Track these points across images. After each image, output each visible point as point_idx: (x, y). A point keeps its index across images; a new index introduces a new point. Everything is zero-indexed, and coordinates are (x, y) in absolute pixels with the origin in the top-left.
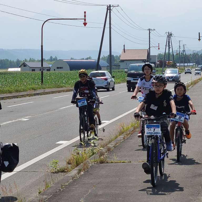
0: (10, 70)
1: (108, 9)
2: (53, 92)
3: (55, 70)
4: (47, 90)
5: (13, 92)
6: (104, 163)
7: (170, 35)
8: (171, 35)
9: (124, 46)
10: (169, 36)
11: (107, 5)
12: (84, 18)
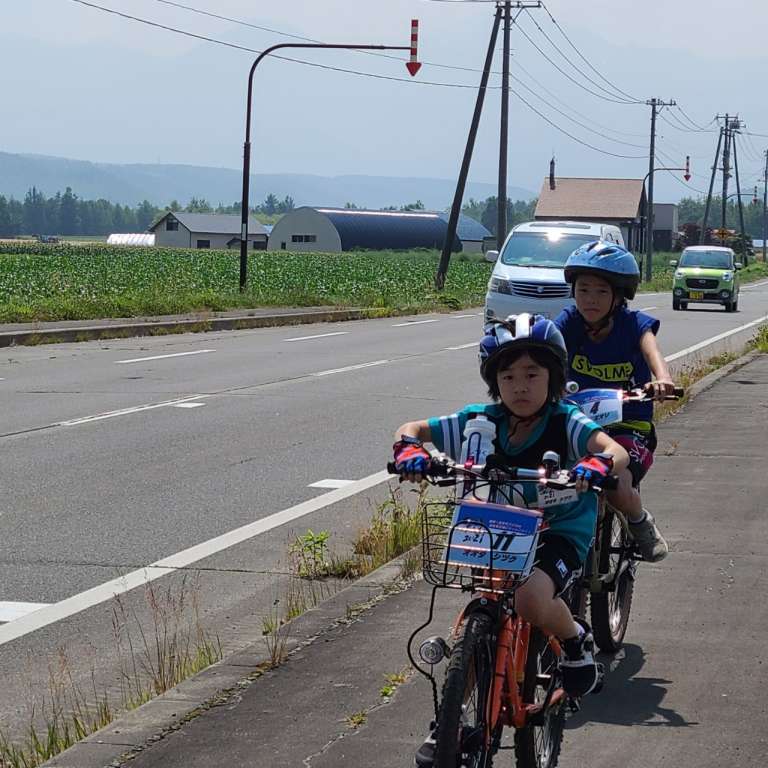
0: (116, 239)
1: (498, 16)
2: (283, 322)
3: (283, 246)
4: (261, 313)
5: (137, 314)
7: (731, 128)
8: (736, 125)
9: (552, 163)
10: (726, 130)
12: (409, 45)
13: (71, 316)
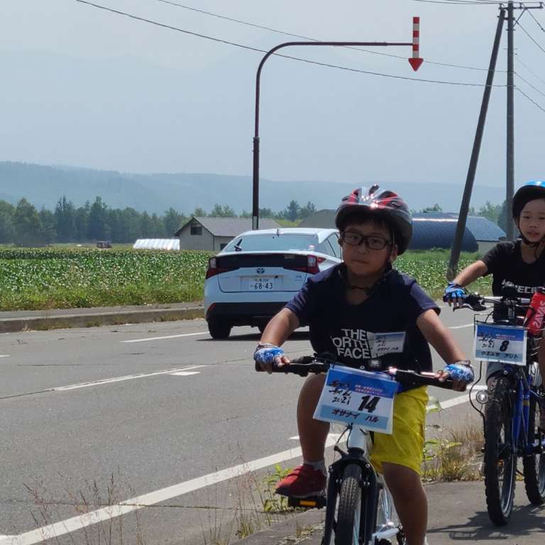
0: (142, 244)
1: (501, 18)
5: (148, 301)
6: (459, 479)
11: (501, 4)
12: (411, 42)
13: (82, 304)
